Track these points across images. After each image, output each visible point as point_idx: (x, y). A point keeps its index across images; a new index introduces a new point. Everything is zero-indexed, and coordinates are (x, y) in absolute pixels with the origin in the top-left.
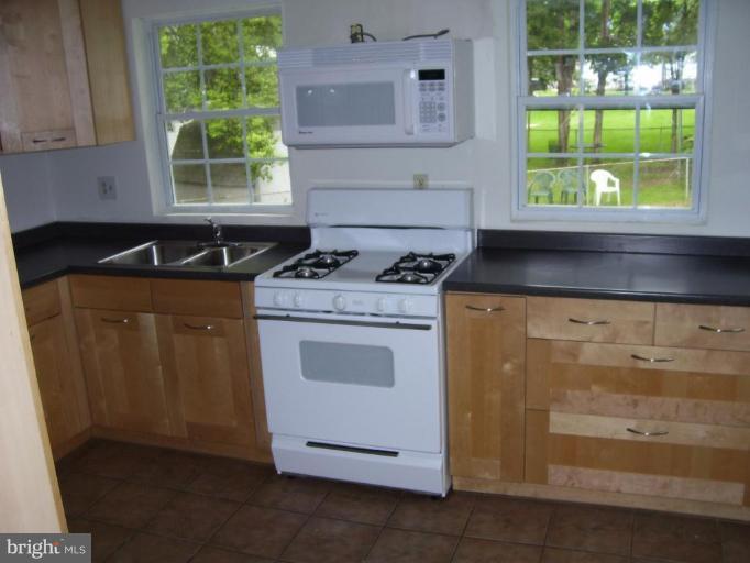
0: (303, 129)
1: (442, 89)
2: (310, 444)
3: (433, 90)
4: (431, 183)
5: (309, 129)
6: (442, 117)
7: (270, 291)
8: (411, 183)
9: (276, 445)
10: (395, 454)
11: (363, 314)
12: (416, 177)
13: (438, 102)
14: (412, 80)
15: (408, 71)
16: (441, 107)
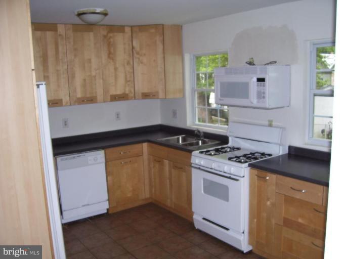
0: (222, 99)
1: (264, 86)
2: (204, 219)
3: (261, 86)
4: (274, 124)
5: (223, 99)
6: (264, 97)
7: (197, 158)
8: (267, 123)
9: (195, 217)
10: (227, 229)
11: (221, 171)
12: (269, 121)
13: (262, 91)
14: (253, 82)
15: (252, 78)
16: (264, 93)
